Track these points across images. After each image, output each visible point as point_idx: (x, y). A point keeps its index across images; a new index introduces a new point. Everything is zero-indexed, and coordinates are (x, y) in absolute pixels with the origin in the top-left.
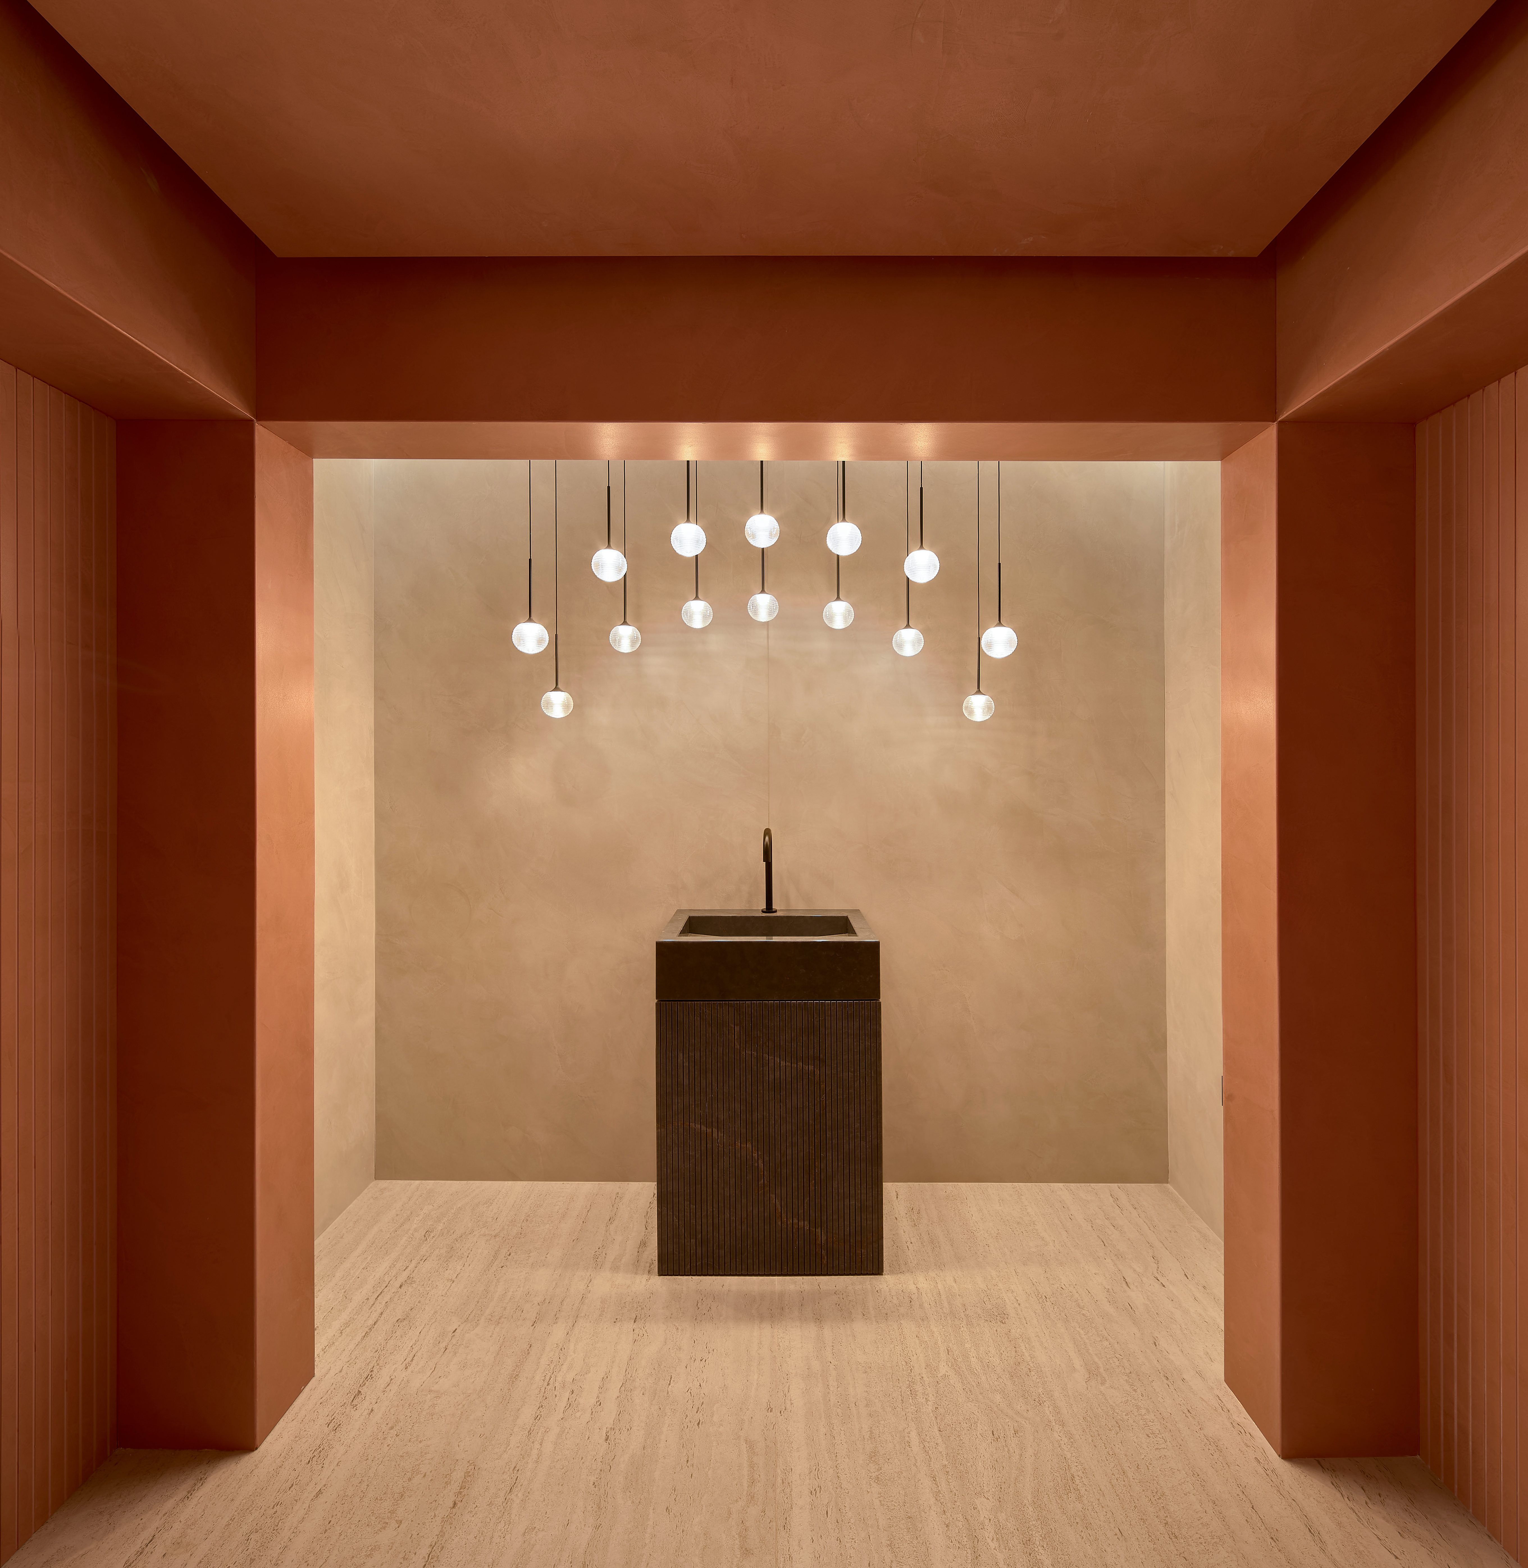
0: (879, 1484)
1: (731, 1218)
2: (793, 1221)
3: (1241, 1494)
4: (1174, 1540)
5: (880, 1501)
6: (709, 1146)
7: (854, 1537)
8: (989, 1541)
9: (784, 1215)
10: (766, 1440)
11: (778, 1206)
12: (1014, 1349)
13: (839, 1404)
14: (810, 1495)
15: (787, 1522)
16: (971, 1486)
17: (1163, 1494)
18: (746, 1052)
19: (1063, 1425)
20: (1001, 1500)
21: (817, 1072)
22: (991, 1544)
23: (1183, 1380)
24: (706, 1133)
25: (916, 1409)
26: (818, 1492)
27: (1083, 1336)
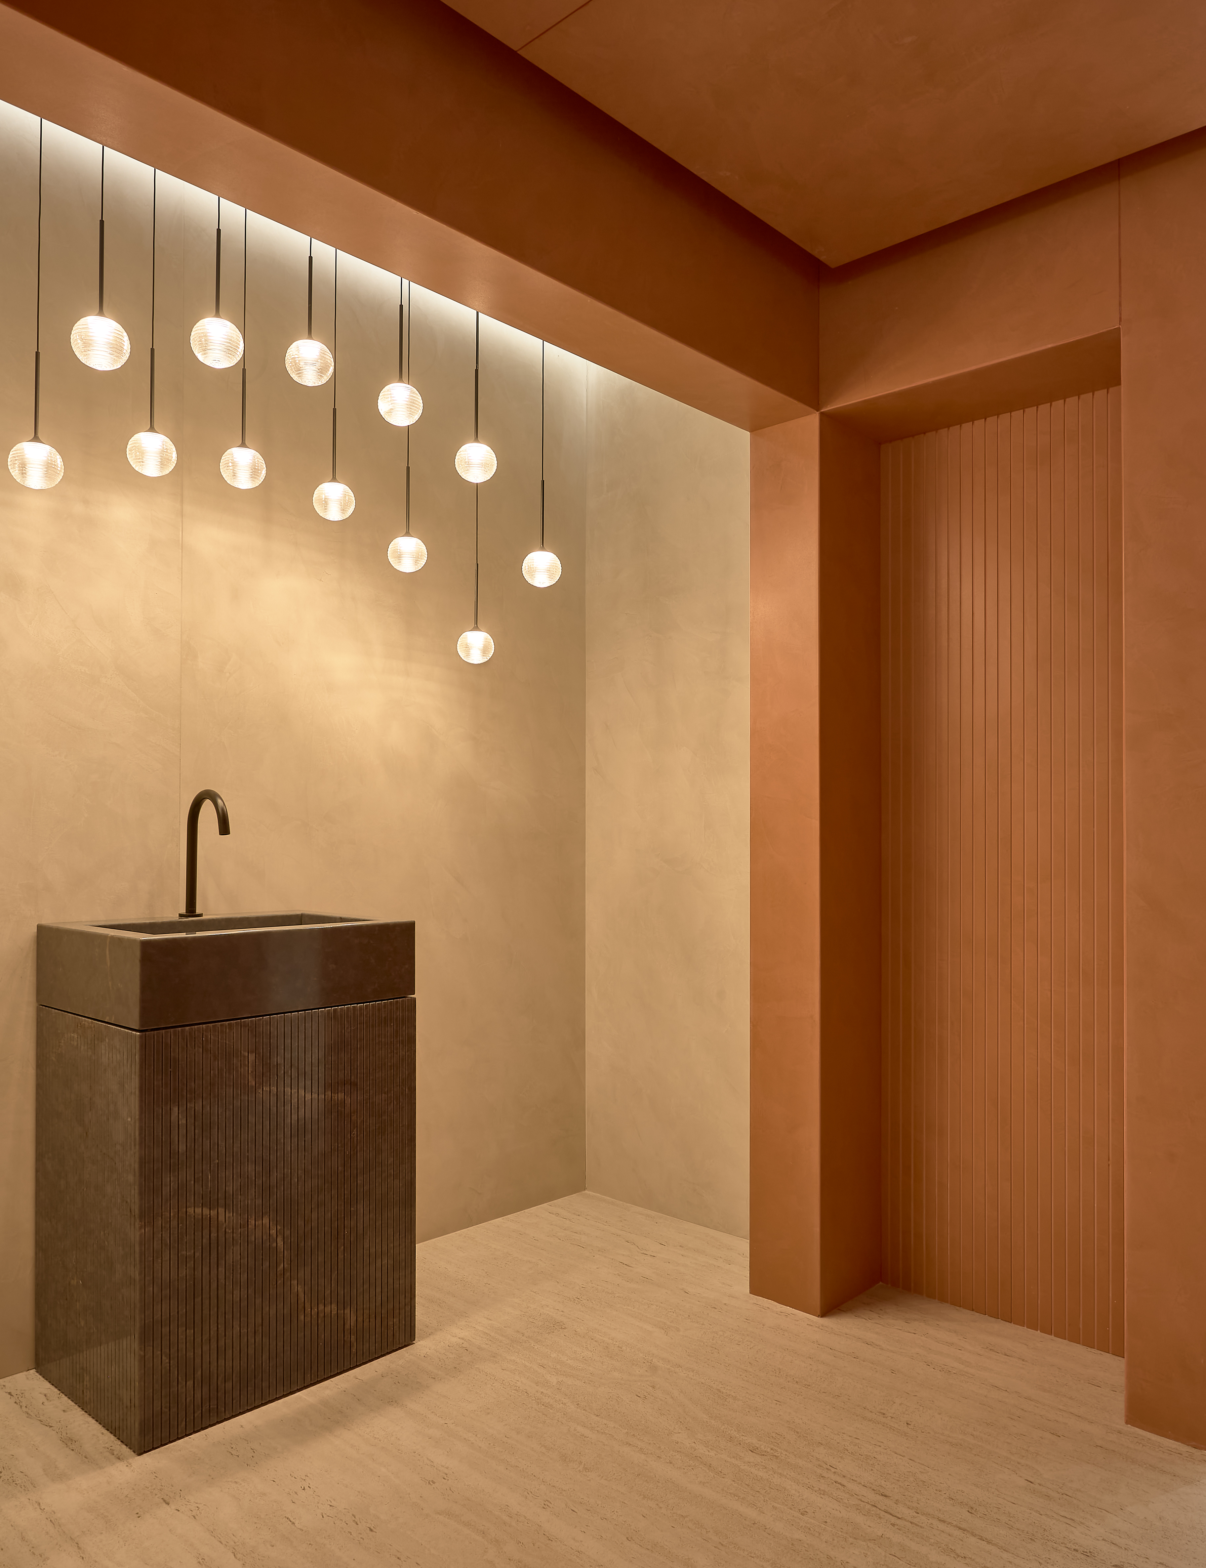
0: (591, 1471)
1: (241, 1331)
2: (318, 1310)
3: (818, 1346)
4: (809, 1387)
5: (606, 1479)
6: (214, 1235)
7: (613, 1510)
8: (707, 1453)
9: (308, 1305)
10: (456, 1502)
11: (301, 1295)
12: (593, 1340)
13: (492, 1444)
14: (544, 1510)
15: (548, 1535)
16: (659, 1433)
17: (780, 1369)
18: (263, 1089)
19: (680, 1366)
20: (688, 1428)
21: (348, 1101)
22: (710, 1454)
23: (725, 1304)
24: (210, 1217)
25: (563, 1413)
26: (549, 1504)
27: (634, 1310)
